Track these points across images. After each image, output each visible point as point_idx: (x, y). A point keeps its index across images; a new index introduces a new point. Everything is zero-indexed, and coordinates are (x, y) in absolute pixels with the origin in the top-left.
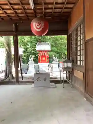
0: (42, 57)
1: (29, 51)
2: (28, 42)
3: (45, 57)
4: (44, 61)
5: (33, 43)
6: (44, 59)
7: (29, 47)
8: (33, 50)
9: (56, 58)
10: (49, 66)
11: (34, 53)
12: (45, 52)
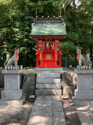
0: (46, 52)
1: (17, 39)
2: (14, 18)
3: (52, 52)
4: (50, 64)
5: (26, 21)
6: (49, 57)
7: (18, 30)
8: (27, 37)
9: (85, 57)
10: (61, 77)
11: (27, 42)
12: (53, 40)
